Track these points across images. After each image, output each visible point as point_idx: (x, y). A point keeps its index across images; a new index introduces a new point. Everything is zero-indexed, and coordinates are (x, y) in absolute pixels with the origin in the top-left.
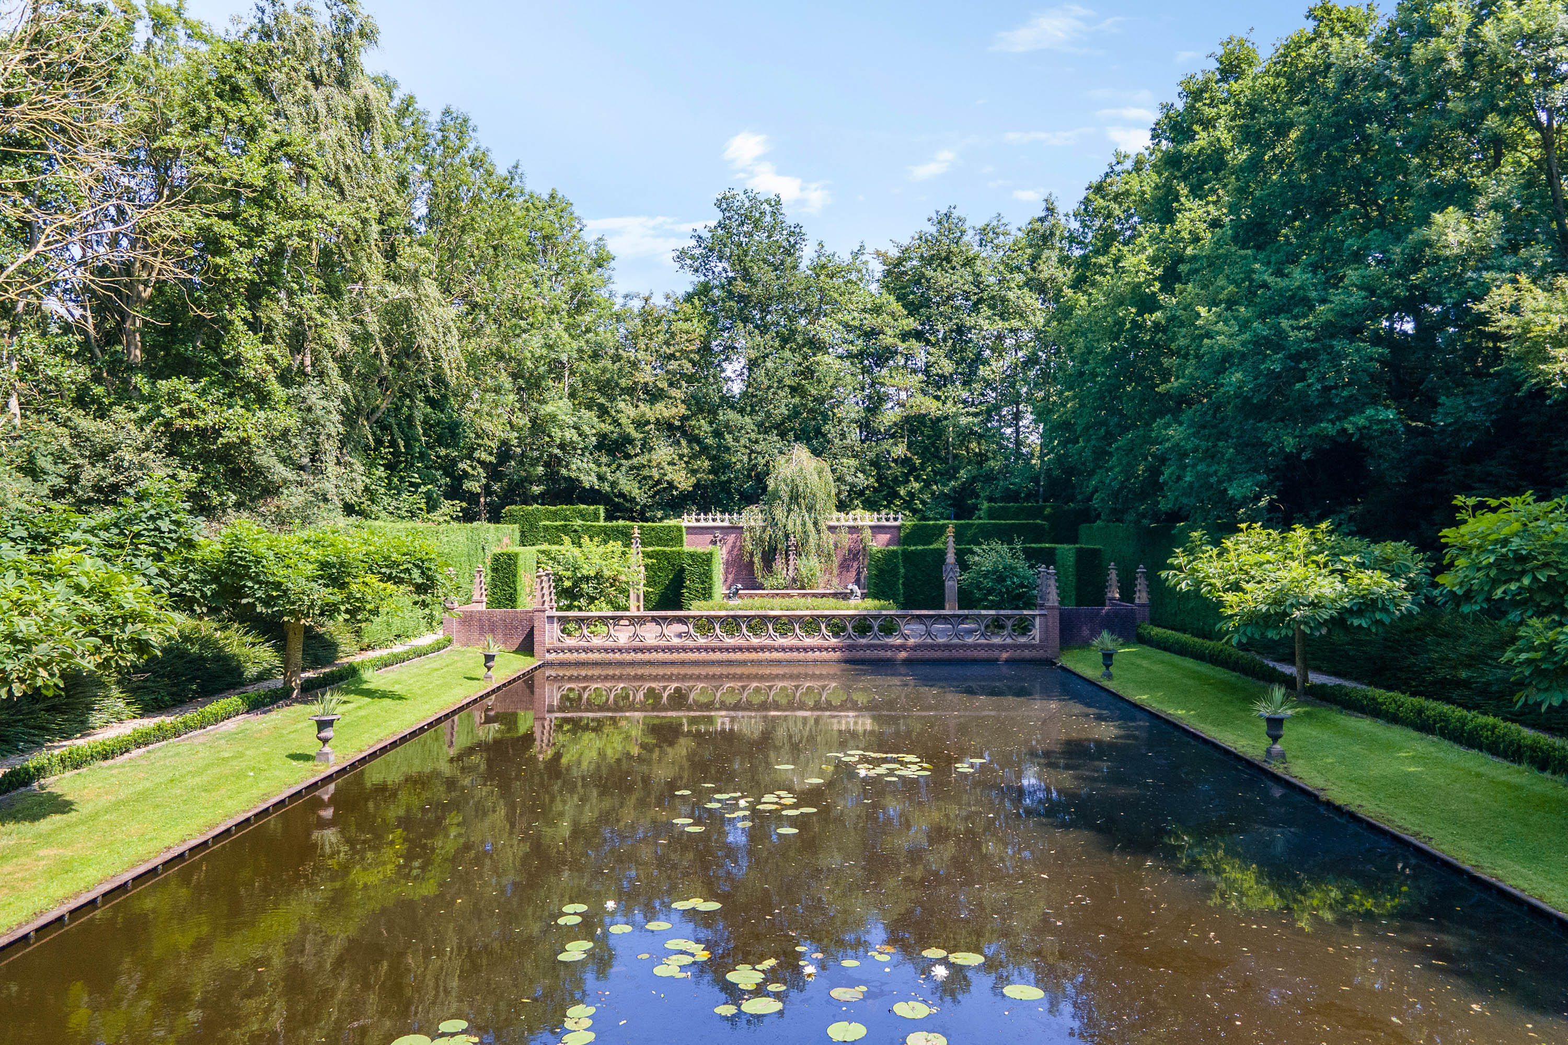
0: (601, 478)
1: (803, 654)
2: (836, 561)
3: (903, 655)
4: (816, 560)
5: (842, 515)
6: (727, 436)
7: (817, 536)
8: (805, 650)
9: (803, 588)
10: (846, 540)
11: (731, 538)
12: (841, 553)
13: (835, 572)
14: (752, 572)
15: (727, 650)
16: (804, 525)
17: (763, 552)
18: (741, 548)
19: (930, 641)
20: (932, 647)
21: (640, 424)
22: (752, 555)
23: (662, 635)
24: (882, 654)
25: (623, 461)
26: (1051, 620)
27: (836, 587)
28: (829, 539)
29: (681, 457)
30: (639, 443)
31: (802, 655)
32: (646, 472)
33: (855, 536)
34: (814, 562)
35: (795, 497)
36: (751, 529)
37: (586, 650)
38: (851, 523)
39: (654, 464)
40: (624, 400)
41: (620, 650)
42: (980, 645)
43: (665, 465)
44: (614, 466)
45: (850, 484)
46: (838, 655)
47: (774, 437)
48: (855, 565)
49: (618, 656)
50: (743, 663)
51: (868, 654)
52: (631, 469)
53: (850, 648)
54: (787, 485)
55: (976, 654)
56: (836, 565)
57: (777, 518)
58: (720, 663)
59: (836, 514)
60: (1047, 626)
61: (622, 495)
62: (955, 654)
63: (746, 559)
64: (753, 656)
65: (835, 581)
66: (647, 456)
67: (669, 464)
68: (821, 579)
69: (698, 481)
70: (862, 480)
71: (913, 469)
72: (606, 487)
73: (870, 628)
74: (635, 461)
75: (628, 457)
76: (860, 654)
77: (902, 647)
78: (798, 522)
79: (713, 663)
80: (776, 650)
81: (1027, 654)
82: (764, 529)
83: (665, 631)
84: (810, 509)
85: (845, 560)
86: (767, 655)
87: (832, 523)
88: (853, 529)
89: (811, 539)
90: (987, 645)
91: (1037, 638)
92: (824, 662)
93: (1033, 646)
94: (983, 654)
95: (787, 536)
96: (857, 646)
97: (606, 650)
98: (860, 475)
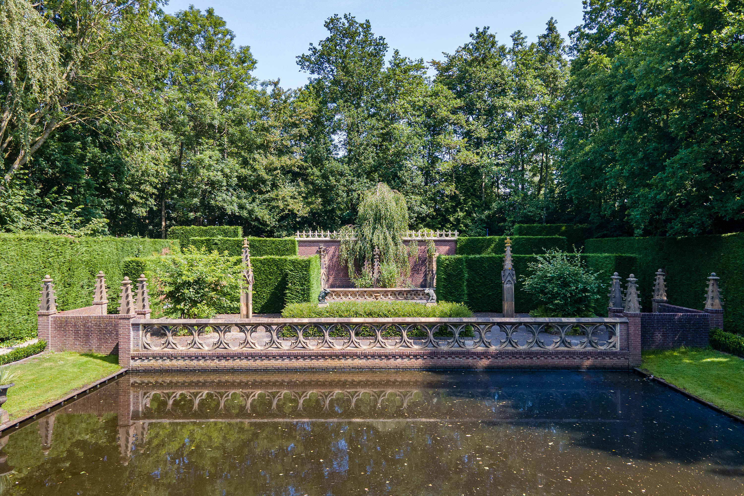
0: (241, 207)
1: (385, 361)
2: (409, 266)
3: (484, 362)
4: (395, 265)
5: (413, 232)
6: (331, 178)
7: (394, 248)
8: (387, 357)
9: (384, 286)
10: (417, 250)
11: (332, 249)
12: (412, 260)
13: (409, 274)
14: (346, 274)
15: (310, 357)
16: (385, 239)
17: (356, 260)
18: (339, 256)
19: (510, 348)
20: (514, 354)
21: (270, 170)
22: (347, 261)
23: (246, 342)
24: (463, 361)
25: (257, 196)
26: (632, 329)
27: (410, 285)
28: (403, 250)
29: (300, 193)
30: (269, 183)
31: (384, 363)
32: (274, 204)
33: (423, 247)
34: (393, 267)
35: (378, 219)
36: (346, 242)
37: (171, 357)
38: (420, 238)
39: (280, 197)
40: (259, 153)
41: (204, 357)
42: (562, 353)
43: (288, 199)
44: (250, 199)
45: (418, 212)
46: (419, 362)
47: (364, 180)
48: (423, 269)
49: (202, 363)
50: (325, 370)
51: (449, 361)
52: (264, 201)
53: (432, 355)
54: (372, 210)
55: (556, 361)
56: (409, 269)
57: (365, 234)
58: (303, 370)
59: (408, 232)
60: (628, 334)
61: (257, 219)
62: (536, 361)
63: (343, 264)
64: (335, 363)
65: (409, 281)
66: (275, 192)
67: (291, 197)
68: (399, 279)
69: (312, 209)
70: (425, 210)
71: (459, 203)
72: (245, 214)
73: (451, 334)
74: (267, 196)
75: (261, 193)
76: (442, 362)
77: (485, 355)
78: (381, 237)
79: (295, 370)
80: (359, 357)
81: (608, 361)
82: (356, 242)
83: (249, 338)
84: (389, 227)
85: (416, 265)
86: (349, 362)
87: (406, 238)
88: (421, 243)
89: (391, 250)
90: (568, 353)
91: (618, 345)
92: (405, 369)
93: (615, 354)
94: (565, 362)
95: (373, 247)
96: (438, 353)
97: (190, 357)
98: (423, 206)
